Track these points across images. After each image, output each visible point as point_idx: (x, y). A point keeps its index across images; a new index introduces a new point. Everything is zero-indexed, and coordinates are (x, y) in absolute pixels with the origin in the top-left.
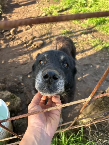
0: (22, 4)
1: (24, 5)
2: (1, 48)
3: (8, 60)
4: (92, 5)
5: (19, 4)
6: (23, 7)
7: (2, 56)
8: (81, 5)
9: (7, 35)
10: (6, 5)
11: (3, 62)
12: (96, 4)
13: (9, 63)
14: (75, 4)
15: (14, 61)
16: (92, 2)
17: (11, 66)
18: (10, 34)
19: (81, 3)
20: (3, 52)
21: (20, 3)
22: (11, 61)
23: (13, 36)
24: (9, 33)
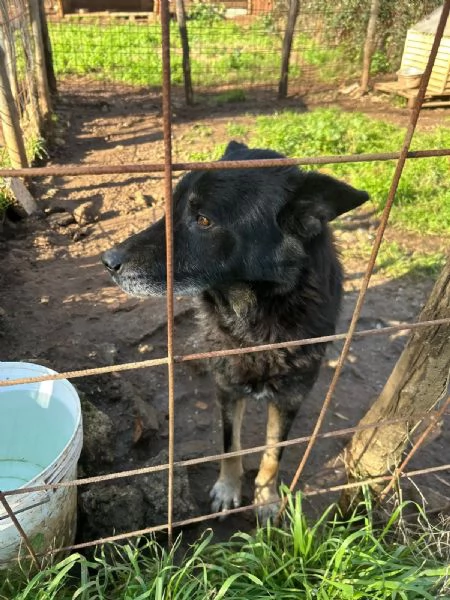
0: (118, 139)
1: (125, 143)
2: (38, 259)
3: (64, 297)
4: (363, 148)
5: (106, 139)
6: (120, 148)
7: (40, 283)
8: (325, 147)
9: (60, 222)
10: (61, 141)
11: (43, 301)
12: (374, 145)
13: (64, 304)
14: (304, 145)
15: (84, 300)
16: (361, 139)
17: (74, 316)
18: (73, 221)
19: (323, 139)
20: (43, 272)
21: (109, 136)
22: (73, 298)
23: (82, 226)
24: (70, 217)
